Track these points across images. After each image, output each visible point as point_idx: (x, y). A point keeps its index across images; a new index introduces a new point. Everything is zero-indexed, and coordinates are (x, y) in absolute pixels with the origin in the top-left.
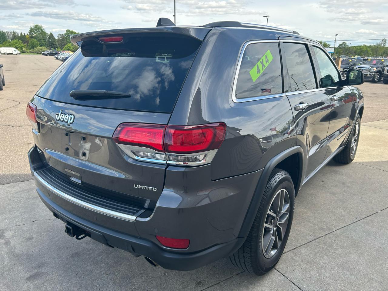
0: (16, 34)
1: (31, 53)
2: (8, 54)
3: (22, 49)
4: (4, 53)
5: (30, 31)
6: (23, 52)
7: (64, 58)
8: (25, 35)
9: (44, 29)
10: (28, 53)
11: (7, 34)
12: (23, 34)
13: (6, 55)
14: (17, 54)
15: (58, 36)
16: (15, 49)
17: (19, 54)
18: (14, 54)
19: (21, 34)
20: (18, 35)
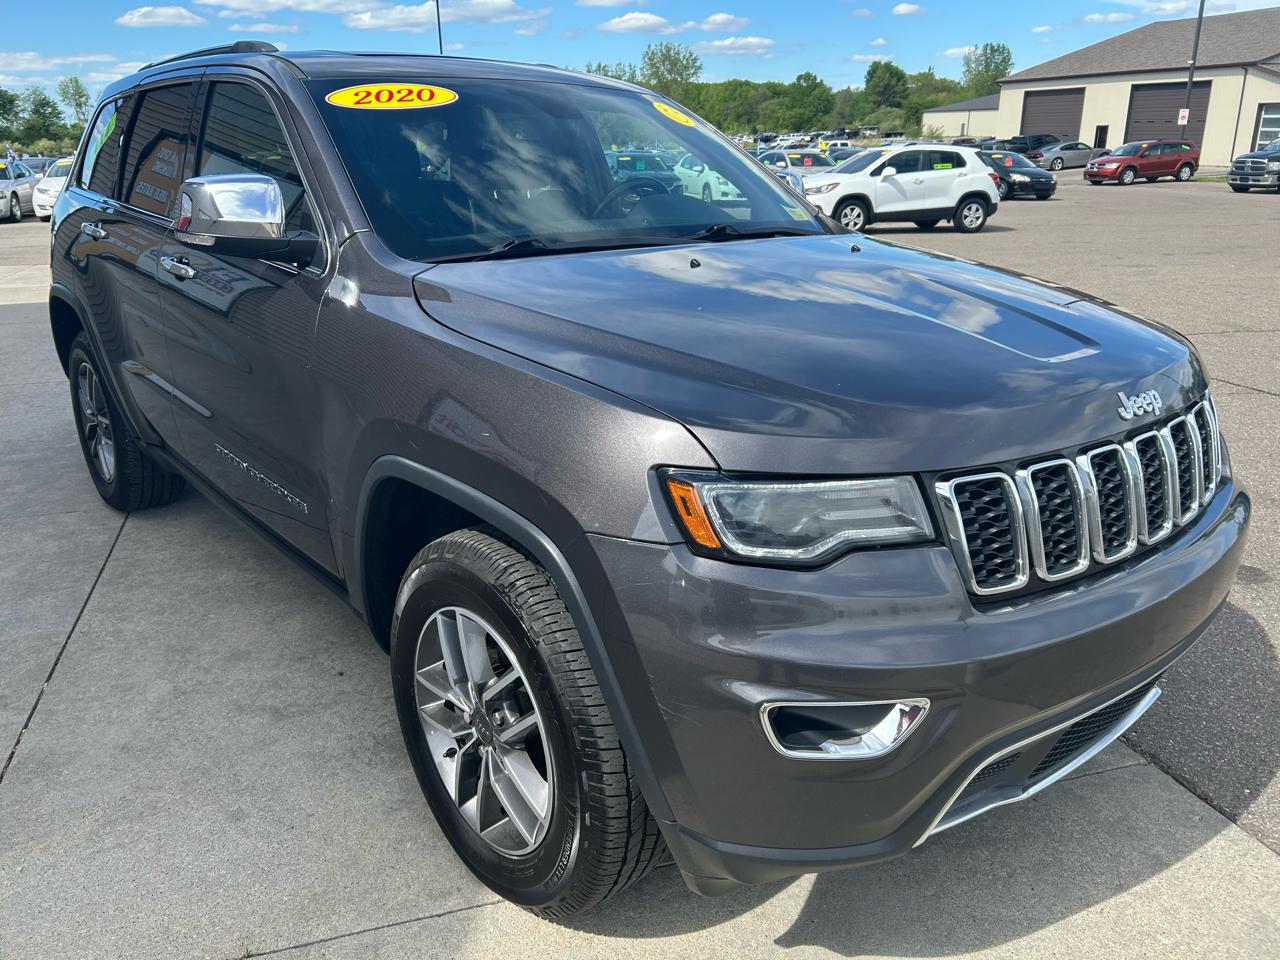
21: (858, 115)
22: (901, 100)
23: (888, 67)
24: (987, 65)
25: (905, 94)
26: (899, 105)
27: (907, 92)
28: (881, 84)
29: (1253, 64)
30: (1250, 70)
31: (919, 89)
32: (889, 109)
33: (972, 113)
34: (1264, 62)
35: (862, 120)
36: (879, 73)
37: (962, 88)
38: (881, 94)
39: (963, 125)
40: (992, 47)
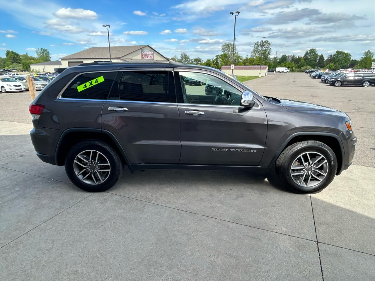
0: (295, 57)
1: (298, 71)
2: (280, 72)
3: (292, 68)
4: (278, 72)
5: (306, 54)
6: (293, 71)
7: (314, 75)
8: (301, 58)
9: (317, 52)
10: (296, 71)
11: (288, 58)
12: (300, 57)
13: (279, 73)
14: (286, 73)
15: (328, 57)
16: (287, 69)
17: (288, 72)
18: (285, 72)
19: (299, 56)
20: (296, 58)
21: (6, 65)
22: (20, 62)
23: (12, 52)
24: (43, 54)
25: (20, 60)
26: (19, 63)
27: (21, 59)
28: (12, 57)
29: (119, 58)
30: (119, 59)
31: (24, 59)
32: (16, 64)
33: (45, 66)
34: (121, 57)
35: (8, 67)
36: (10, 54)
37: (37, 59)
38: (13, 60)
39: (43, 69)
40: (43, 49)
